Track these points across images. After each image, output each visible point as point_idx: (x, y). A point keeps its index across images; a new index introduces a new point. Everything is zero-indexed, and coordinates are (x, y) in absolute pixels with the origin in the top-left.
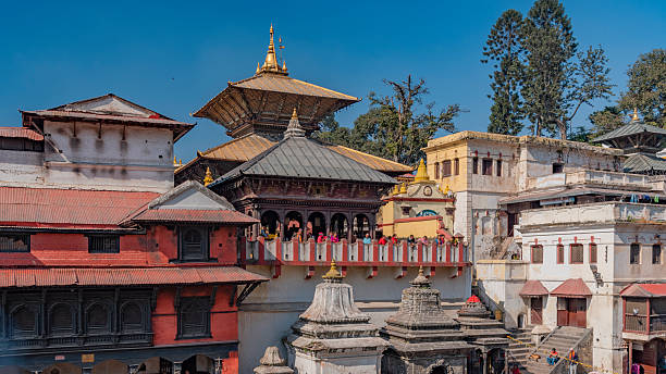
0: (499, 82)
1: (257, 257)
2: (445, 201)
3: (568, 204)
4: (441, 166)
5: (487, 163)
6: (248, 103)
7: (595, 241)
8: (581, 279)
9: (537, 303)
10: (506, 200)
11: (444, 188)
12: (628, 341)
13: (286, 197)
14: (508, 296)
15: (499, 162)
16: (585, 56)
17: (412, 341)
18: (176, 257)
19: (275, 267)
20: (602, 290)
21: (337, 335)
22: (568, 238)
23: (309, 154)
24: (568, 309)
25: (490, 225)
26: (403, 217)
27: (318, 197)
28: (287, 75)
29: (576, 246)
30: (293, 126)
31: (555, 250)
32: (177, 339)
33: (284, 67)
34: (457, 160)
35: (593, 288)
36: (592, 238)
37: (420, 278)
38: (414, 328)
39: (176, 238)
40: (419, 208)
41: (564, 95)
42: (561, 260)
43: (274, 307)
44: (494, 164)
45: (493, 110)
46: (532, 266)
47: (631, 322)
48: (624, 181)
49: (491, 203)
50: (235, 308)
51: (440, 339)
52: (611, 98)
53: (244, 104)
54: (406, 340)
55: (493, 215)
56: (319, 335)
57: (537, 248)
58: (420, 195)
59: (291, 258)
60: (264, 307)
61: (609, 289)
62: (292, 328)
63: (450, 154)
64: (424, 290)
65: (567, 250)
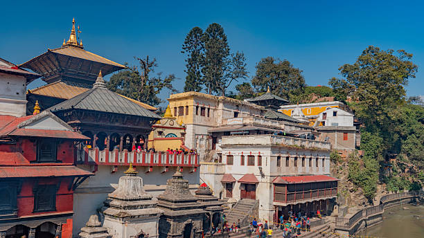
0: (190, 64)
1: (83, 160)
2: (181, 129)
3: (245, 134)
4: (178, 109)
5: (203, 109)
6: (59, 62)
7: (261, 155)
8: (253, 174)
9: (229, 186)
10: (211, 129)
11: (179, 122)
12: (276, 206)
13: (98, 123)
14: (216, 182)
15: (209, 109)
16: (235, 56)
17: (174, 209)
18: (35, 159)
19: (94, 166)
20: (264, 180)
21: (135, 207)
22: (247, 152)
23: (110, 98)
24: (246, 189)
25: (203, 142)
26: (158, 137)
27: (117, 124)
28: (82, 48)
29: (251, 157)
30: (100, 81)
31: (240, 158)
32: (34, 213)
33: (81, 44)
34: (187, 107)
35: (259, 178)
36: (259, 153)
37: (178, 174)
38: (175, 202)
39: (36, 147)
40: (166, 132)
41: (225, 74)
42: (243, 163)
43: (92, 190)
44: (206, 110)
45: (187, 78)
46: (227, 166)
47: (277, 196)
48: (269, 123)
49: (204, 131)
50: (71, 192)
51: (189, 208)
52: (248, 78)
53: (57, 63)
54: (171, 209)
55: (205, 137)
56: (124, 208)
57: (230, 156)
58: (167, 125)
59: (104, 161)
60: (85, 190)
61: (267, 179)
62: (104, 203)
63: (184, 103)
64: (180, 180)
65: (246, 158)
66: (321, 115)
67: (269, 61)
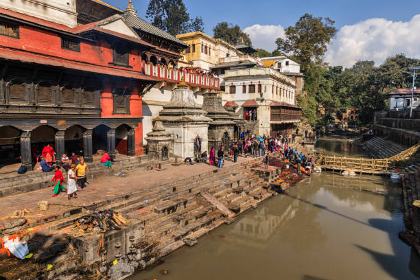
2: (189, 64)
5: (206, 48)
8: (253, 100)
11: (187, 59)
12: (272, 124)
15: (210, 49)
18: (112, 61)
20: (263, 104)
21: (193, 115)
22: (248, 83)
29: (252, 86)
31: (242, 87)
32: (113, 114)
34: (193, 45)
35: (259, 103)
36: (259, 82)
42: (244, 92)
46: (230, 95)
50: (141, 98)
51: (225, 119)
56: (185, 115)
57: (233, 87)
59: (157, 75)
61: (266, 103)
65: (247, 88)
66: (277, 65)
67: (224, 25)
